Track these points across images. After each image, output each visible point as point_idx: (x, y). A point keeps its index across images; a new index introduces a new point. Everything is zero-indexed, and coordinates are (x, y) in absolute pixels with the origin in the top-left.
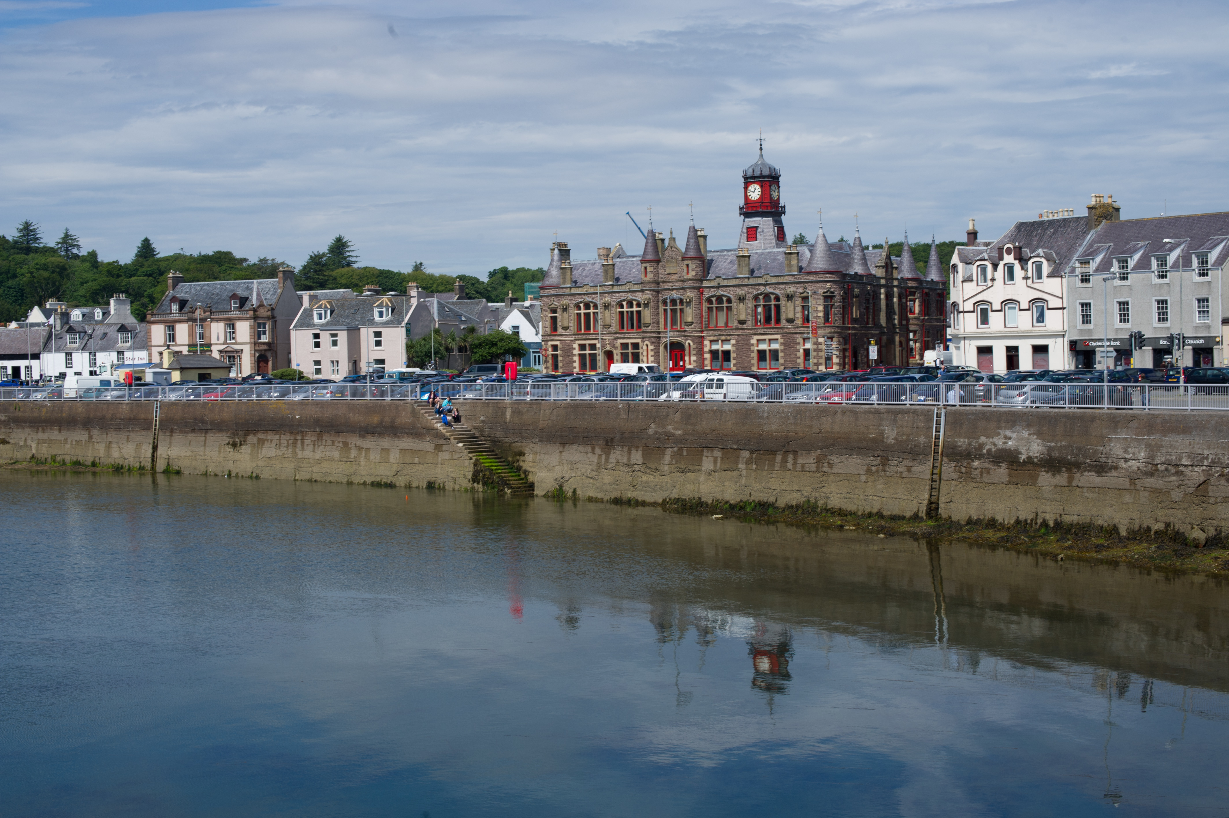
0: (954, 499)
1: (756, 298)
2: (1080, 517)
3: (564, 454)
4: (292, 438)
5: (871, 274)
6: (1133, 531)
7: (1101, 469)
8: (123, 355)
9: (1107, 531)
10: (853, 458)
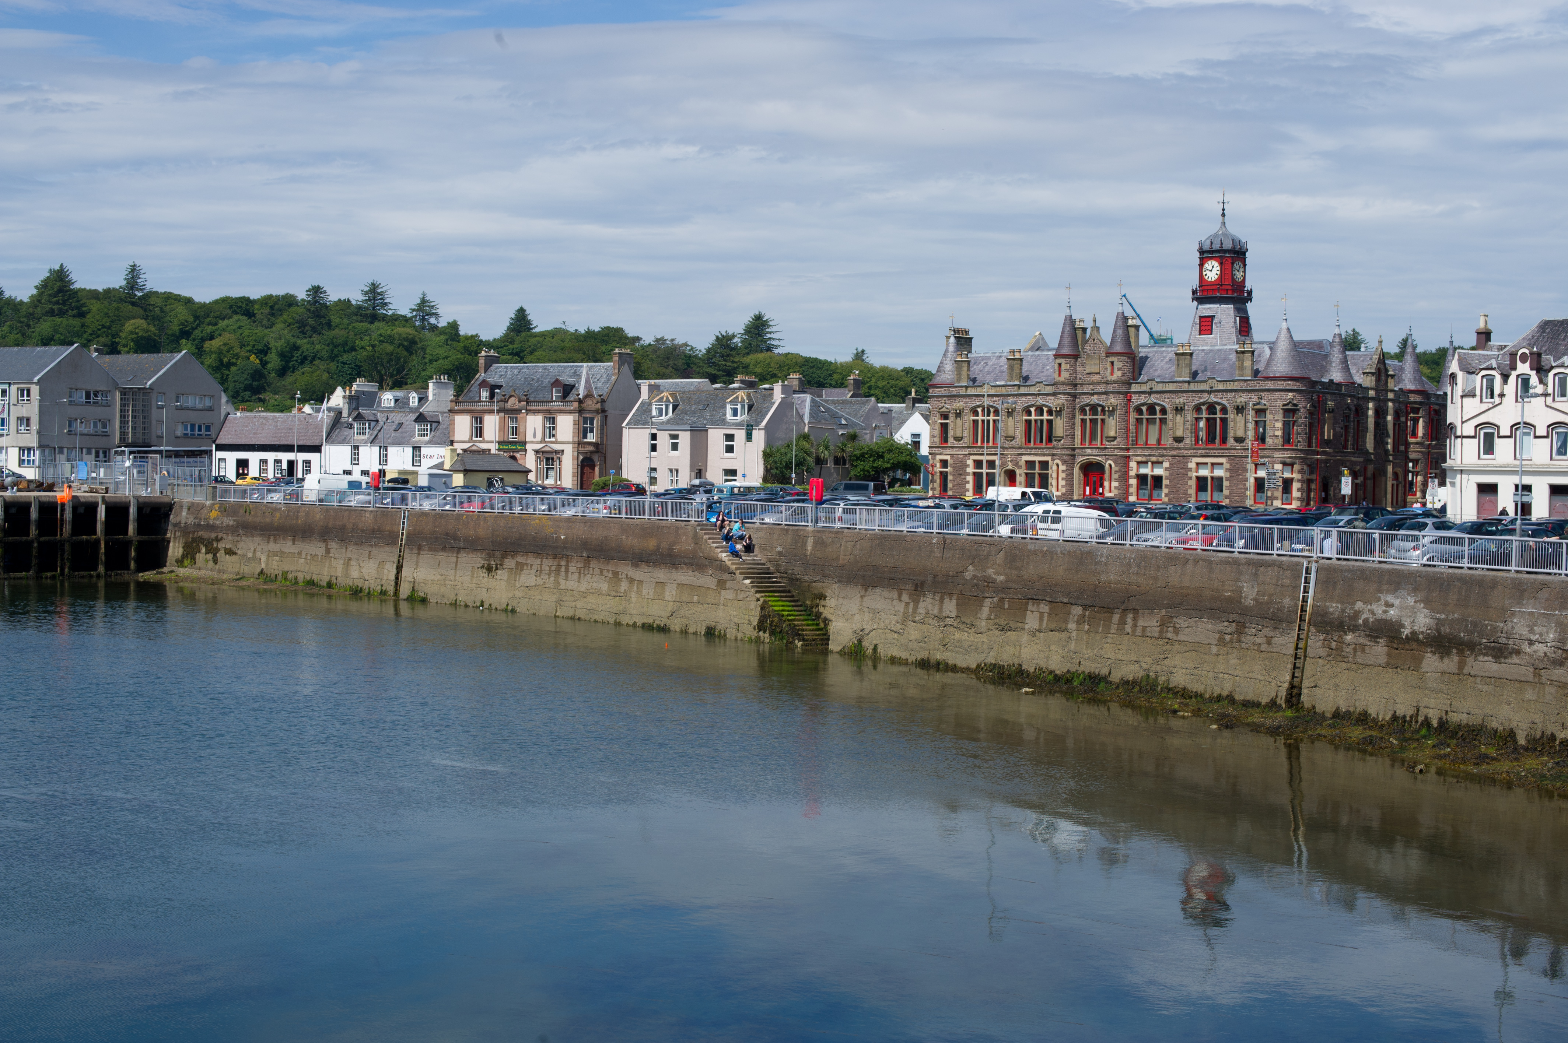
0: (1320, 683)
1: (1197, 409)
2: (1470, 716)
3: (865, 599)
4: (556, 563)
5: (1354, 383)
6: (1534, 739)
7: (1500, 652)
8: (420, 451)
9: (1501, 737)
10: (1203, 622)
